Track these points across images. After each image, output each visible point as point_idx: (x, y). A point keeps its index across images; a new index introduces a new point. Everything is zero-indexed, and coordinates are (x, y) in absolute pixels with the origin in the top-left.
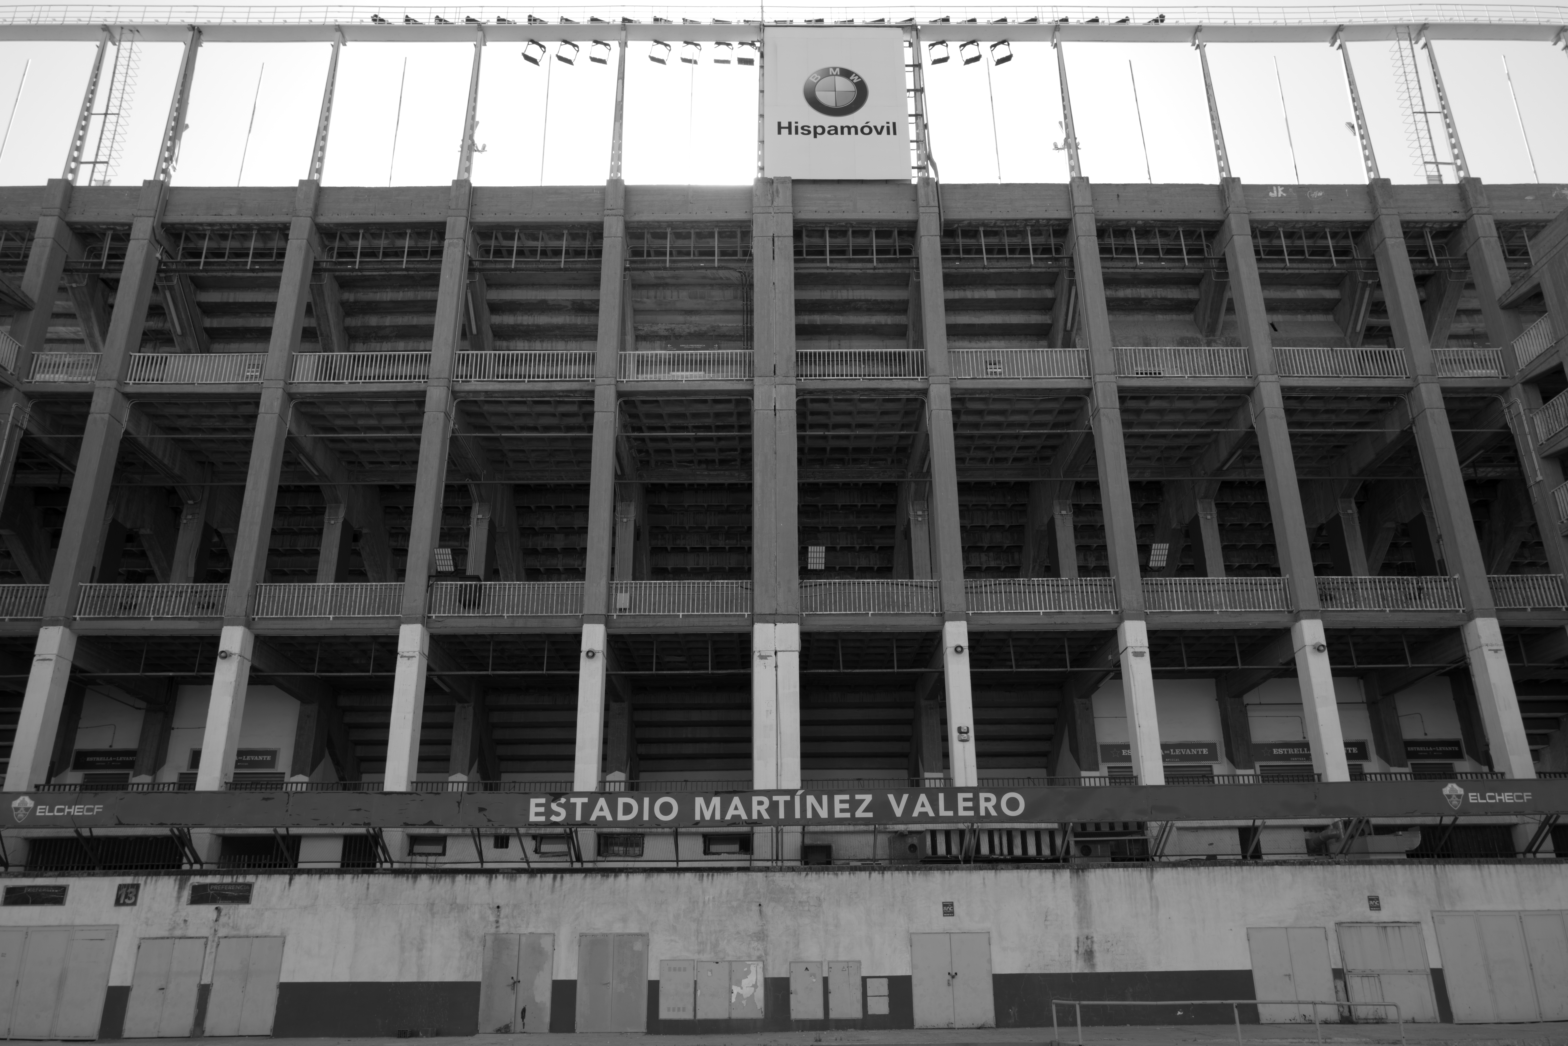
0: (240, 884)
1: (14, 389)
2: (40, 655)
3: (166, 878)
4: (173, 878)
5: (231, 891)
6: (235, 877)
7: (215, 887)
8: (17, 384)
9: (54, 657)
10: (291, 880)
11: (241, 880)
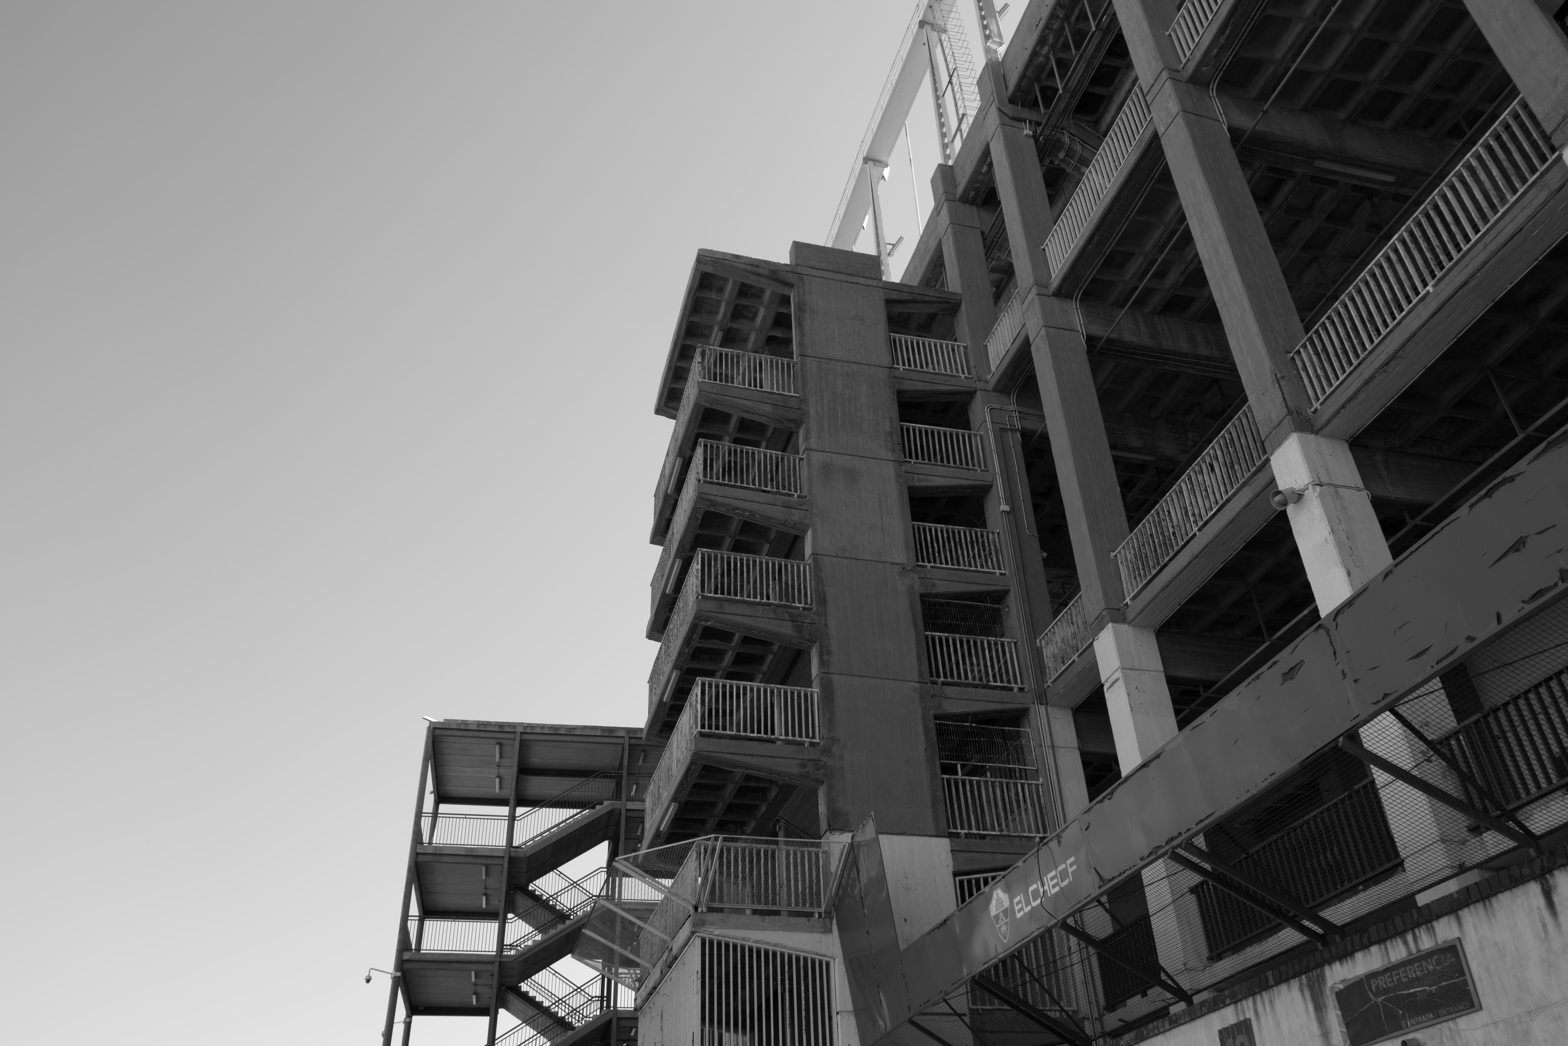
0: (1430, 954)
1: (978, 392)
2: (1107, 681)
3: (1284, 987)
4: (1295, 984)
5: (1418, 981)
6: (1410, 937)
7: (1381, 982)
8: (979, 385)
9: (1119, 674)
10: (1548, 894)
11: (1426, 943)
